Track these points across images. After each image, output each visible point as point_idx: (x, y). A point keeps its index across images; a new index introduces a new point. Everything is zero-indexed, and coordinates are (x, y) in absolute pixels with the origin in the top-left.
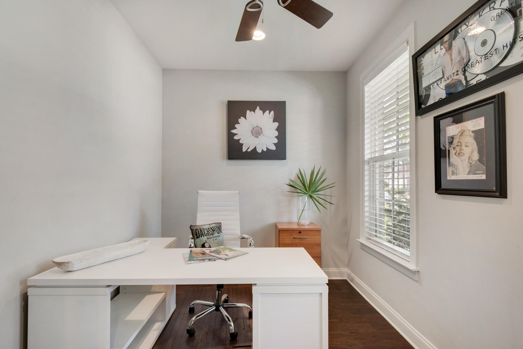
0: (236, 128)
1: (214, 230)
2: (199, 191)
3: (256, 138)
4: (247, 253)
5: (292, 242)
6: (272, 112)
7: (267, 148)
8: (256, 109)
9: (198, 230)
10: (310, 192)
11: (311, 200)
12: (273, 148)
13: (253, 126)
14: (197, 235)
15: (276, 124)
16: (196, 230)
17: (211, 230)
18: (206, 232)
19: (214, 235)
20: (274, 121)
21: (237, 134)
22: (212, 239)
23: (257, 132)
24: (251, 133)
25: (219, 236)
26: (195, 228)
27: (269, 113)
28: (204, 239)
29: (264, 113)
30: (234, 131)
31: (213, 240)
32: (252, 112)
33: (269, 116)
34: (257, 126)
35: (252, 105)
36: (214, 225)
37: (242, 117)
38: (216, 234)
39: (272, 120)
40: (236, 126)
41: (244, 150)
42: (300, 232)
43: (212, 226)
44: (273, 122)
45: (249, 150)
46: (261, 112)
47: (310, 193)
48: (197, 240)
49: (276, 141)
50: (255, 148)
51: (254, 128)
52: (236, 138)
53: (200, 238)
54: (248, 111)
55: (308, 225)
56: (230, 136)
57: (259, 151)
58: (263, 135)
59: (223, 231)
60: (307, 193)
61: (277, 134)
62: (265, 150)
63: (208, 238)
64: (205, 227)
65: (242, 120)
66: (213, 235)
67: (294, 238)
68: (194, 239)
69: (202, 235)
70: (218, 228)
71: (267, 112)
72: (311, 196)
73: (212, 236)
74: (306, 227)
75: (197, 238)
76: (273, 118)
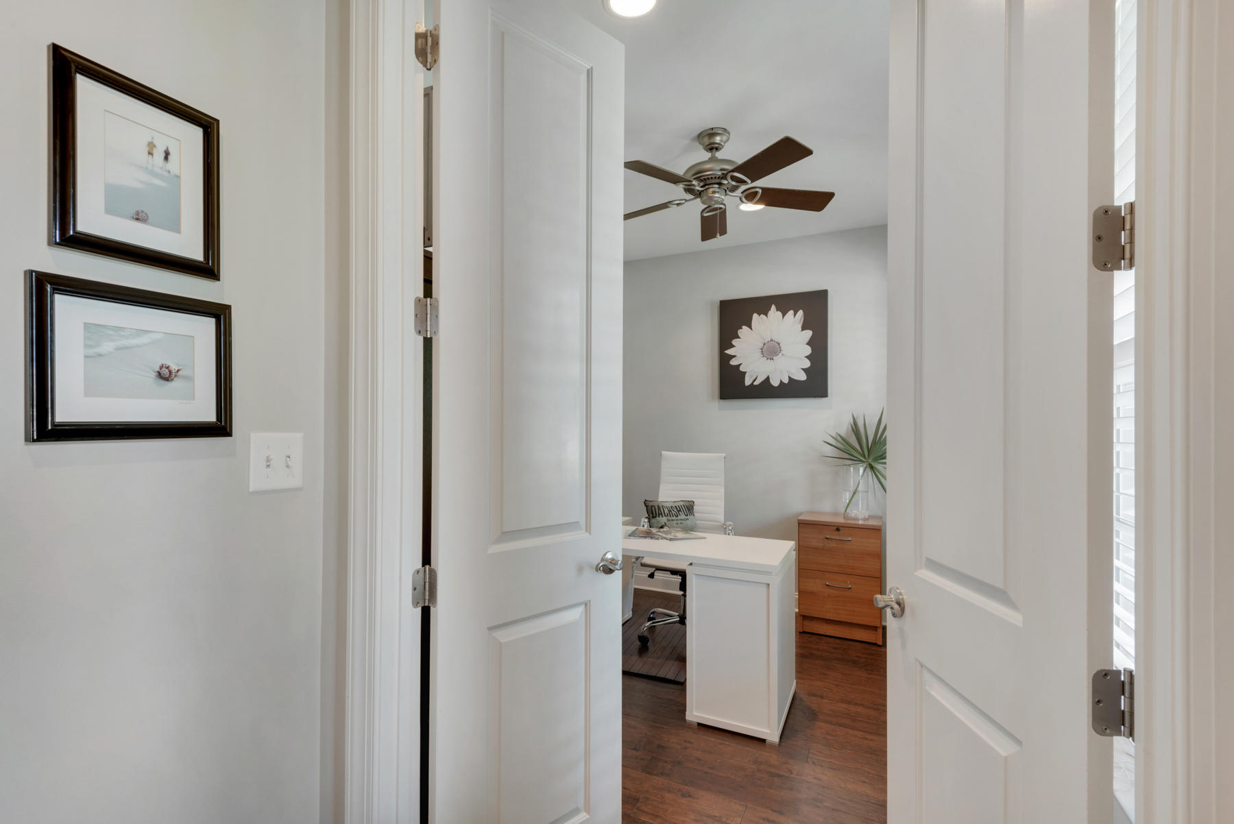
0: (734, 346)
1: (680, 510)
2: (663, 452)
3: (769, 360)
4: (705, 538)
5: (822, 545)
6: (800, 313)
7: (789, 377)
8: (770, 310)
9: (654, 507)
10: (872, 457)
11: (869, 472)
12: (802, 377)
13: (764, 340)
14: (653, 514)
15: (808, 334)
16: (652, 506)
17: (675, 510)
18: (666, 511)
19: (679, 517)
20: (803, 328)
21: (735, 356)
22: (675, 522)
23: (771, 350)
24: (760, 353)
25: (688, 519)
26: (650, 504)
27: (795, 315)
28: (663, 520)
29: (785, 314)
30: (729, 352)
31: (677, 524)
32: (762, 315)
33: (794, 320)
34: (772, 340)
35: (761, 305)
36: (682, 503)
37: (743, 327)
38: (683, 517)
39: (800, 326)
40: (734, 342)
41: (748, 382)
42: (838, 530)
43: (677, 504)
44: (802, 330)
45: (756, 383)
46: (779, 314)
47: (870, 461)
48: (653, 521)
49: (807, 364)
50: (768, 378)
51: (765, 344)
52: (733, 362)
53: (657, 518)
54: (755, 316)
55: (865, 519)
56: (724, 360)
57: (775, 383)
58: (783, 355)
59: (695, 514)
60: (863, 459)
61: (808, 350)
62: (786, 381)
63: (668, 520)
64: (667, 504)
65: (744, 331)
66: (677, 516)
67: (827, 538)
68: (649, 519)
69: (660, 514)
70: (689, 508)
71: (791, 312)
72: (872, 467)
73: (674, 518)
74: (860, 522)
75: (653, 517)
76: (802, 323)
